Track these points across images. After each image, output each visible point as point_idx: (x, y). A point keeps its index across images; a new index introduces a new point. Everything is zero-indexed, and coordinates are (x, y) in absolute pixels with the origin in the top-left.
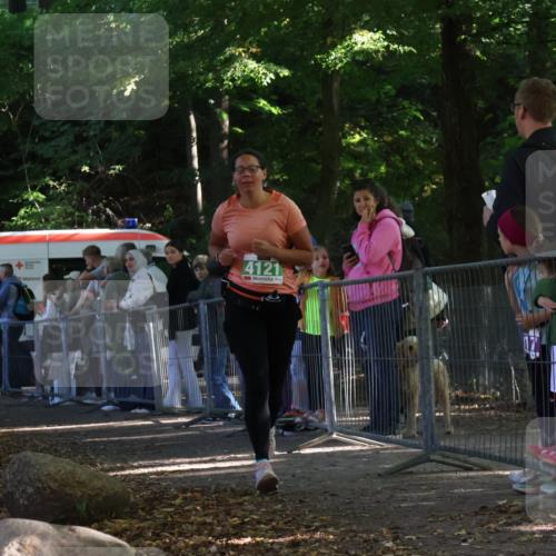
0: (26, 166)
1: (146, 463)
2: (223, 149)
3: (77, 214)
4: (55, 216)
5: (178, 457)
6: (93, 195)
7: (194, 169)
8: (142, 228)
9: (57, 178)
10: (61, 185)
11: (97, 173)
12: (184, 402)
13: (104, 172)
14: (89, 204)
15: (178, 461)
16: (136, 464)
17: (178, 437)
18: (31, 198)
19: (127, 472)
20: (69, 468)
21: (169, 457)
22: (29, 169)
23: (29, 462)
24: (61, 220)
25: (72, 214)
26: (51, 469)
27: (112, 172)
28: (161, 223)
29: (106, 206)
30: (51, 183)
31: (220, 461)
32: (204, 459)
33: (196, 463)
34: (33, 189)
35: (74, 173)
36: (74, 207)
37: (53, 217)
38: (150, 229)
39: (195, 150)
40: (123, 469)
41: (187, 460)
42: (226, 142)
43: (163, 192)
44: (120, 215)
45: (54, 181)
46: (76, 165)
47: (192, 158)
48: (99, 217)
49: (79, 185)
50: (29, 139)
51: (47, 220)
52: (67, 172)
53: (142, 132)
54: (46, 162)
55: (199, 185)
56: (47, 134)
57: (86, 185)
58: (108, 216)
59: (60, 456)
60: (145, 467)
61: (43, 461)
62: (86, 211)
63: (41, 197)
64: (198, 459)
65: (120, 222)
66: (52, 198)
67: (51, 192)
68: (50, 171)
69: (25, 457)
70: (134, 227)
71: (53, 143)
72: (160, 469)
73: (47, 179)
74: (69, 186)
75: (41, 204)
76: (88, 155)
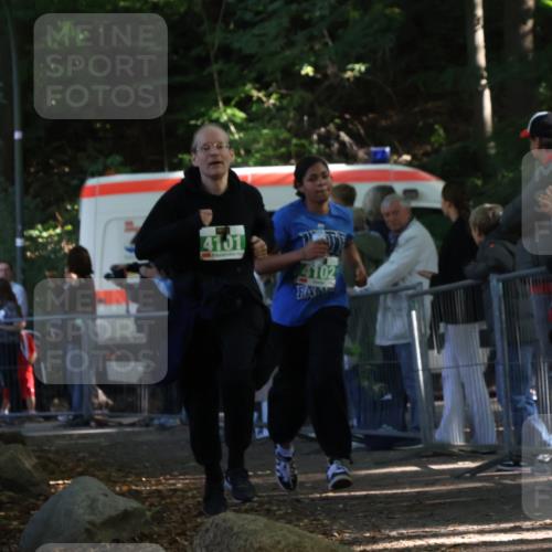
0: (215, 67)
1: (411, 531)
2: (525, 35)
3: (294, 141)
4: (261, 145)
5: (462, 523)
6: (319, 111)
7: (478, 68)
8: (396, 162)
9: (263, 85)
10: (269, 96)
11: (326, 76)
12: (469, 436)
13: (336, 75)
14: (314, 126)
15: (462, 528)
16: (394, 533)
17: (460, 492)
18: (224, 118)
19: (380, 546)
20: (294, 538)
21: (447, 522)
22: (220, 73)
23: (232, 529)
24: (270, 152)
25: (286, 142)
26: (266, 540)
27: (349, 74)
28: (426, 154)
29: (339, 128)
30: (255, 94)
31: (528, 530)
32: (503, 526)
33: (491, 532)
34: (227, 103)
35: (290, 77)
36: (289, 130)
37: (257, 146)
38: (409, 164)
39: (480, 36)
40: (374, 540)
41: (476, 527)
42: (530, 23)
43: (430, 105)
44: (360, 141)
45: (259, 90)
46: (294, 64)
47: (475, 50)
48: (329, 146)
49: (299, 95)
50: (220, 25)
51: (248, 152)
52: (279, 76)
53: (397, 10)
54: (246, 60)
55: (487, 94)
56: (248, 16)
57: (309, 96)
58: (343, 144)
59: (278, 519)
60: (410, 538)
61: (252, 527)
62: (308, 135)
63: (240, 115)
64: (493, 526)
65: (361, 153)
66: (256, 117)
67: (254, 108)
68: (253, 75)
69: (224, 521)
70: (383, 160)
71: (256, 31)
72: (432, 541)
73: (248, 86)
74: (281, 97)
75: (239, 127)
76: (312, 48)
